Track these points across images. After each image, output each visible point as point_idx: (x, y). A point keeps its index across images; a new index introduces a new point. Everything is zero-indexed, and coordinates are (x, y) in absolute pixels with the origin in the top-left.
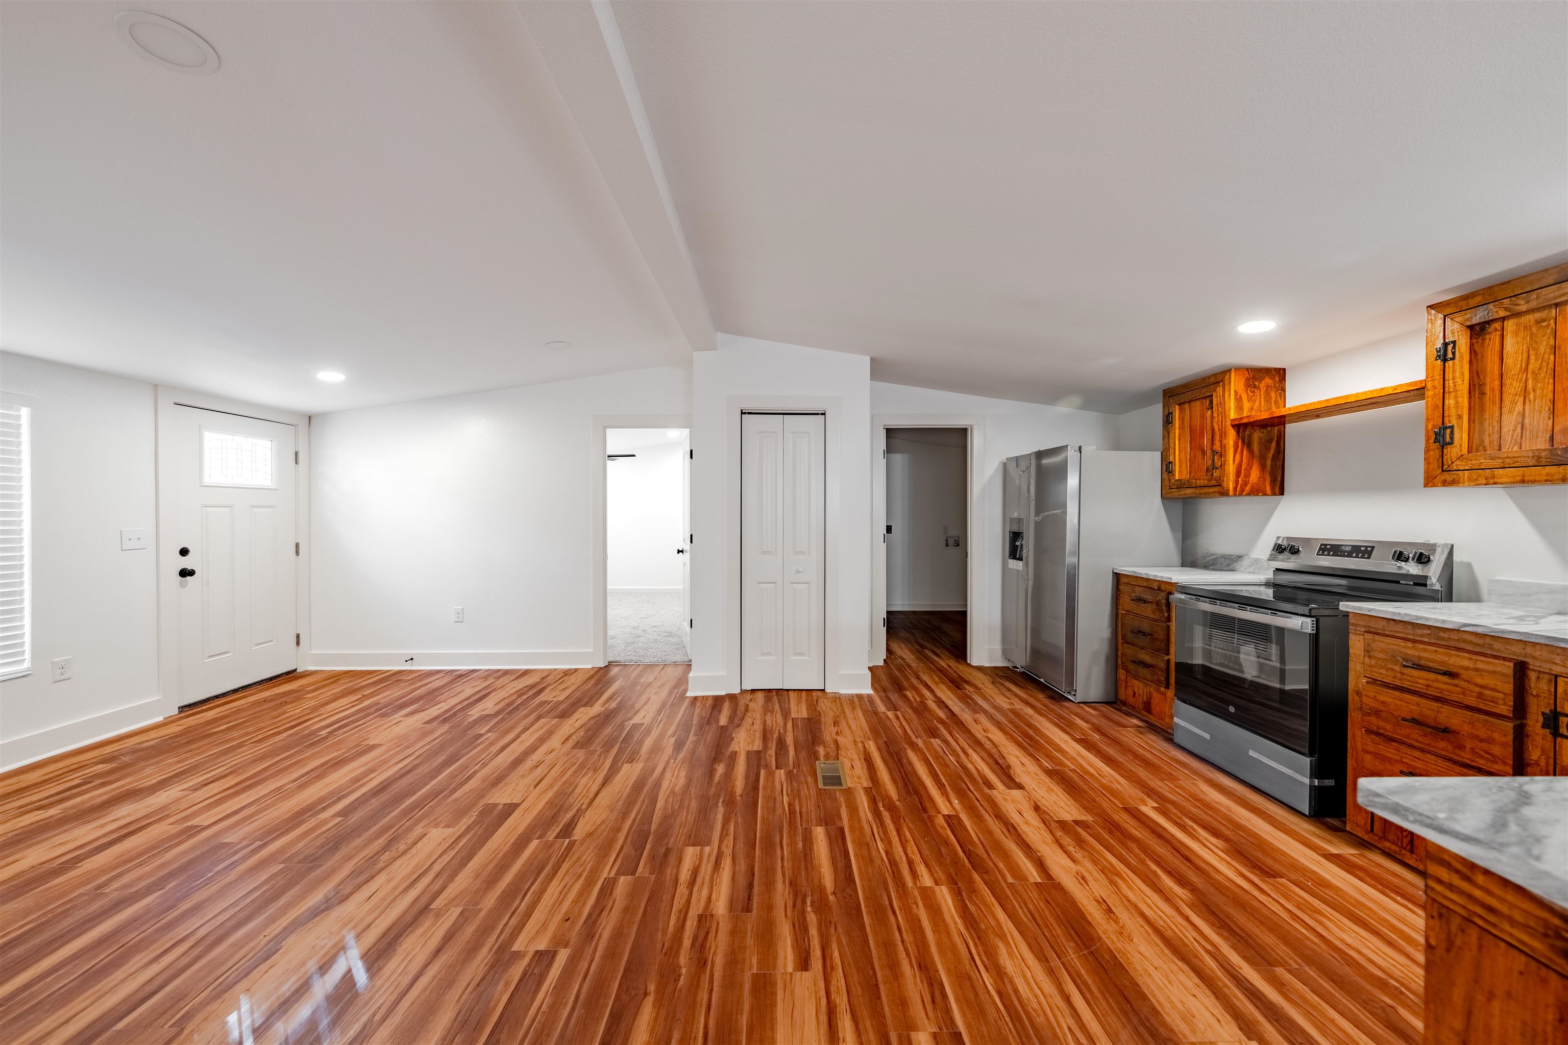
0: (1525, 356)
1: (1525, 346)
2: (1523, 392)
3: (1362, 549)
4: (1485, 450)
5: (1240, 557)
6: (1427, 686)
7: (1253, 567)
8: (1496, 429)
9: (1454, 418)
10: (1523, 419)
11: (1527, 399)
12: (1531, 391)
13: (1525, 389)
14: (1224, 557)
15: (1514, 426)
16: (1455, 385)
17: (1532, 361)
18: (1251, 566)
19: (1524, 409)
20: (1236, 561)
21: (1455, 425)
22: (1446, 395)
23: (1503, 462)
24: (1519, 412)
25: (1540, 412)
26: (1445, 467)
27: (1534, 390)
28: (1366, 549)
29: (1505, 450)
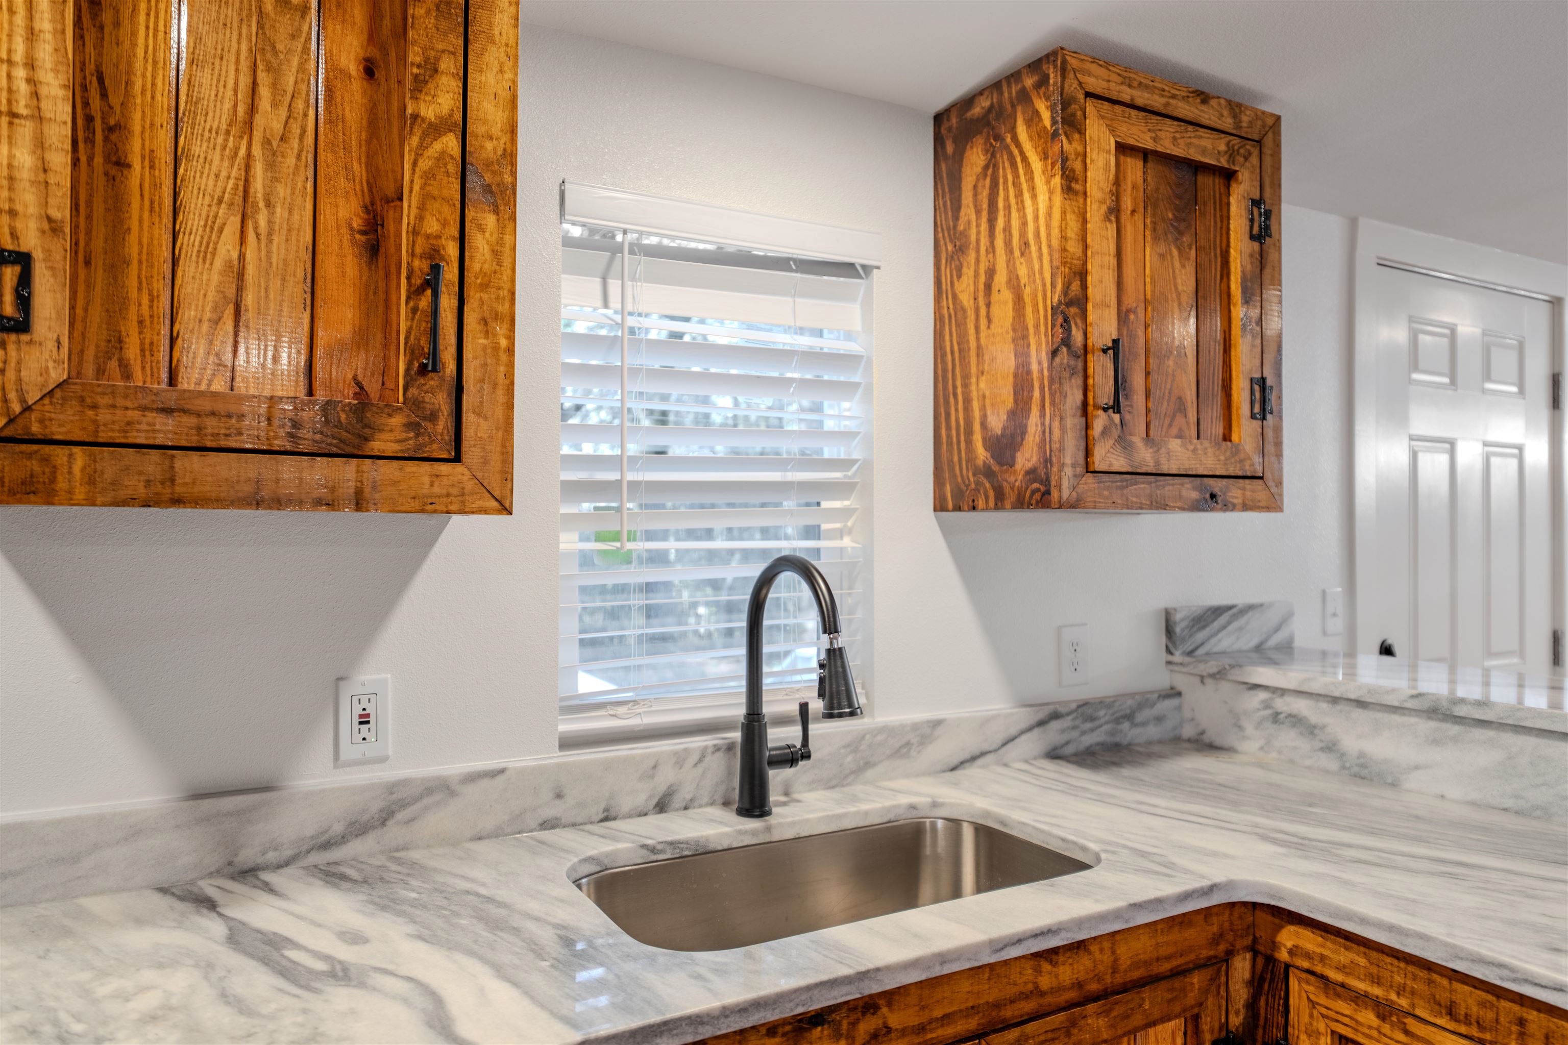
0: (245, 81)
1: (244, 47)
2: (239, 200)
4: (127, 375)
8: (164, 302)
9: (33, 225)
10: (240, 289)
11: (250, 225)
12: (261, 204)
13: (246, 192)
15: (215, 309)
16: (36, 95)
17: (265, 104)
19: (242, 257)
21: (38, 255)
23: (199, 429)
24: (229, 264)
25: (284, 280)
27: (268, 204)
29: (186, 382)
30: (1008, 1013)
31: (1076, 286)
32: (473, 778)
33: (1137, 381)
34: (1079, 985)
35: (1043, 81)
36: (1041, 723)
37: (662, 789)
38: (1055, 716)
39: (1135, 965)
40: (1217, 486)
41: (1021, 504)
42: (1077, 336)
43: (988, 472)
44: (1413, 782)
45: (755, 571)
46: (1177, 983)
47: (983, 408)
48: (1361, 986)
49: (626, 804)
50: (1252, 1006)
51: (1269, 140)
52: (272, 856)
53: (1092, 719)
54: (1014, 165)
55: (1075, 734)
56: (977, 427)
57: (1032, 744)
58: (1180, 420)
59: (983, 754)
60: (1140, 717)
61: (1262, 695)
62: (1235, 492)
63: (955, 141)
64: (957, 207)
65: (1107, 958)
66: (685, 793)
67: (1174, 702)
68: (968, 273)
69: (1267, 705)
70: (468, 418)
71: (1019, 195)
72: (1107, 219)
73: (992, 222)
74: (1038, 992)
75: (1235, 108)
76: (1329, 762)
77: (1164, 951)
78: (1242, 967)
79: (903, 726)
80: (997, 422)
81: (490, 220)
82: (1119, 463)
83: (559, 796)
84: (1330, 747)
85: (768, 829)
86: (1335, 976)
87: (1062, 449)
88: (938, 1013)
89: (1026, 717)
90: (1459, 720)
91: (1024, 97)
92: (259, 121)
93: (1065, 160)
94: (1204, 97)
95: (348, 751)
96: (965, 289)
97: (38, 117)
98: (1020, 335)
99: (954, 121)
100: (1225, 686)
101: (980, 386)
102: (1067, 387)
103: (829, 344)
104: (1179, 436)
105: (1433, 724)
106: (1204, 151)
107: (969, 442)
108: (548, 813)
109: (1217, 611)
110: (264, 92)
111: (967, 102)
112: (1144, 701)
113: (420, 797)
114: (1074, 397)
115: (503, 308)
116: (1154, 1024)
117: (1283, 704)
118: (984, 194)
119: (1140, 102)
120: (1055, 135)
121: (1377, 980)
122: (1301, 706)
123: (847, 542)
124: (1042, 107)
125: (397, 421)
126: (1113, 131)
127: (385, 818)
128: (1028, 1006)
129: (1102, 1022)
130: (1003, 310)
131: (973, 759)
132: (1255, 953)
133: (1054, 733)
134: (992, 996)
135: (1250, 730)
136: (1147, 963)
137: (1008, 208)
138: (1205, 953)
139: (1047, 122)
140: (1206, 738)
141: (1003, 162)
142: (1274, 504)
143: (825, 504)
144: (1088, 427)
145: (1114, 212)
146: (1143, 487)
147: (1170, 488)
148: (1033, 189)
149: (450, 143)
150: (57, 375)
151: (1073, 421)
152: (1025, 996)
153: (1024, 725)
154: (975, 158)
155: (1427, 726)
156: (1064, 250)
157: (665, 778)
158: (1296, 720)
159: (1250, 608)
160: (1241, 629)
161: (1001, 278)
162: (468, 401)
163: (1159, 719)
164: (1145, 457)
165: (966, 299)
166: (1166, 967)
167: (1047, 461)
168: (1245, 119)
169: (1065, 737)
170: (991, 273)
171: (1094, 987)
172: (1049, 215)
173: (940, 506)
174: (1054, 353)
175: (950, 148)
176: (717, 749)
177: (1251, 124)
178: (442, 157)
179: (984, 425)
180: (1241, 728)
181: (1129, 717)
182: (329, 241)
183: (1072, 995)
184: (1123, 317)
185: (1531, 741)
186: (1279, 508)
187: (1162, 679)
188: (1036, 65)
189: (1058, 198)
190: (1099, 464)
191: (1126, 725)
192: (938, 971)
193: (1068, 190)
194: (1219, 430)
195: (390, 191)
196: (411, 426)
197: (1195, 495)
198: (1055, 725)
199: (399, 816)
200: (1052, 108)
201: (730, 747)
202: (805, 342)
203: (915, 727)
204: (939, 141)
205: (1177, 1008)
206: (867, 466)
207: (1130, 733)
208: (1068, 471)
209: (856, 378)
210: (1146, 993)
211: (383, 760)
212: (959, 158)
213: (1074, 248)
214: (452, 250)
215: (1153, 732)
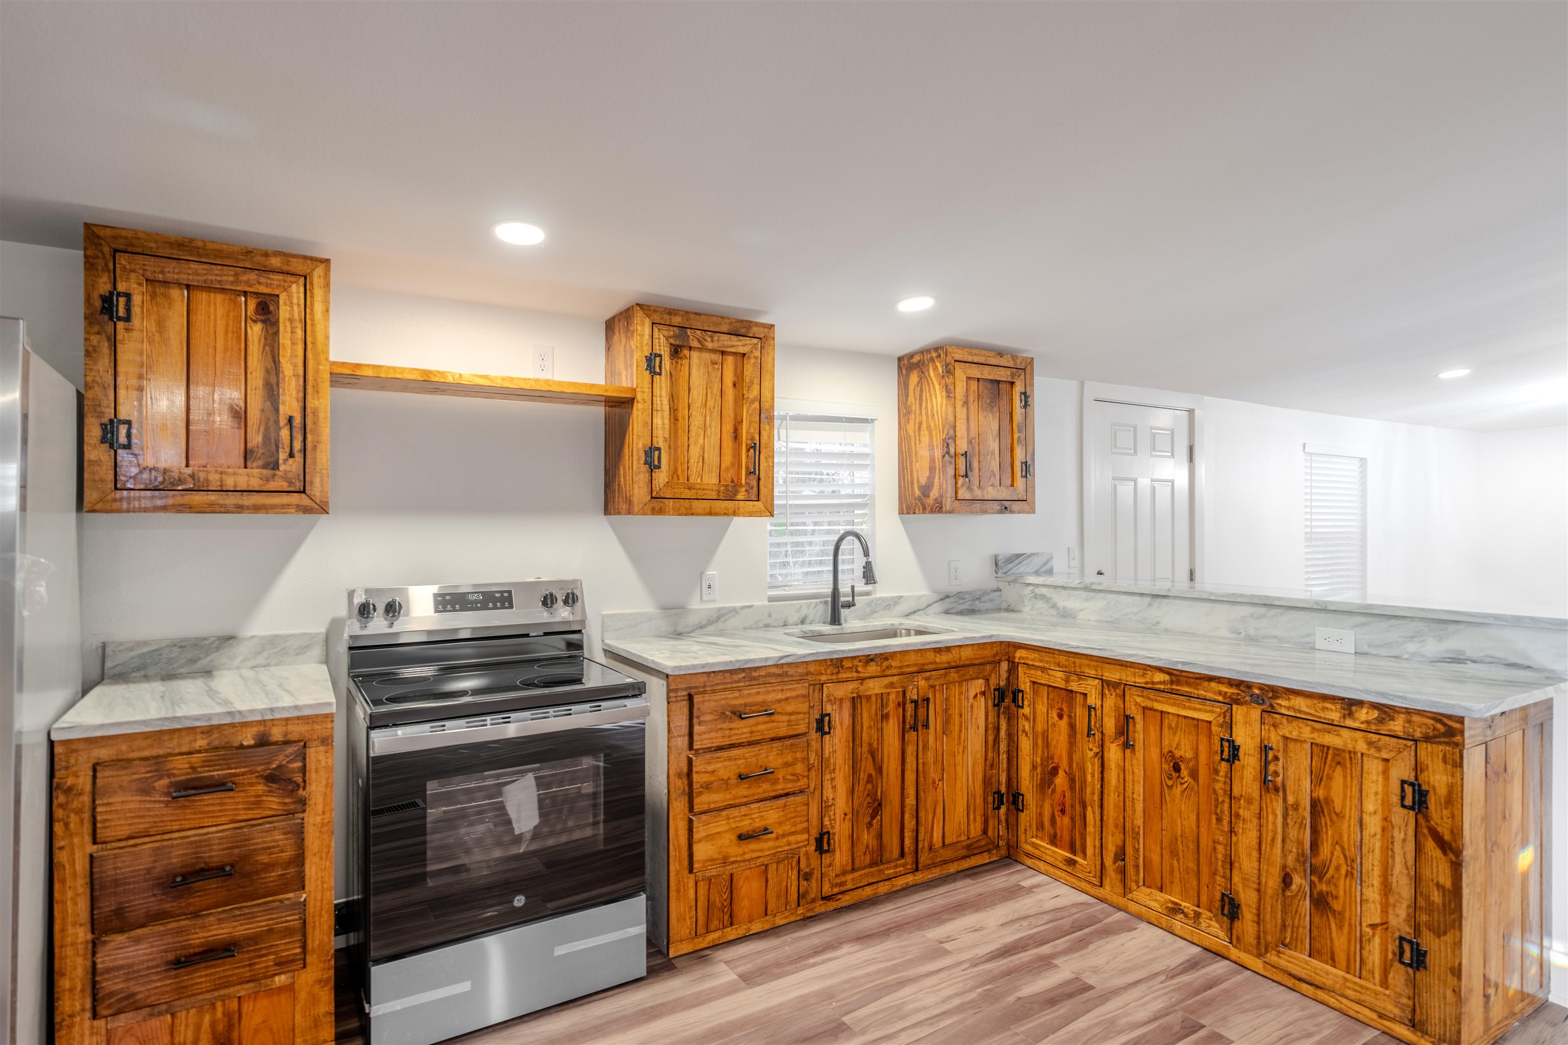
0: (704, 392)
1: (704, 383)
2: (703, 427)
3: (497, 595)
4: (678, 479)
5: (228, 639)
6: (752, 732)
7: (265, 654)
8: (686, 458)
9: (660, 439)
10: (704, 453)
11: (706, 434)
12: (709, 427)
13: (705, 424)
14: (182, 645)
15: (698, 460)
16: (660, 404)
17: (709, 398)
18: (260, 653)
19: (704, 443)
20: (218, 649)
21: (662, 447)
22: (654, 413)
23: (695, 494)
24: (701, 445)
25: (713, 449)
26: (654, 494)
28: (502, 595)
29: (691, 481)
30: (926, 667)
31: (951, 432)
32: (743, 608)
33: (975, 465)
34: (949, 663)
35: (939, 356)
36: (942, 600)
37: (803, 616)
38: (948, 597)
39: (967, 659)
40: (1007, 504)
41: (932, 512)
42: (952, 450)
43: (920, 499)
44: (1081, 616)
45: (836, 538)
46: (981, 667)
47: (918, 475)
48: (1037, 664)
49: (791, 620)
50: (1008, 679)
51: (1028, 369)
52: (686, 629)
53: (963, 599)
54: (928, 384)
55: (956, 605)
56: (915, 482)
57: (937, 607)
58: (993, 479)
59: (919, 610)
60: (983, 599)
61: (1031, 588)
62: (1016, 506)
63: (906, 369)
64: (907, 396)
65: (957, 656)
66: (811, 618)
67: (999, 593)
68: (912, 422)
69: (1032, 592)
70: (762, 488)
71: (931, 396)
72: (963, 406)
73: (921, 404)
74: (935, 663)
75: (1014, 357)
76: (1053, 612)
77: (977, 656)
78: (1004, 666)
79: (887, 598)
80: (923, 481)
81: (767, 427)
82: (968, 496)
83: (770, 616)
84: (1054, 606)
85: (842, 629)
86: (1030, 663)
87: (946, 492)
88: (905, 664)
89: (935, 597)
90: (1094, 591)
91: (932, 360)
92: (708, 403)
93: (947, 386)
94: (1001, 354)
95: (705, 597)
96: (911, 428)
97: (662, 410)
98: (931, 448)
99: (906, 362)
100: (1017, 585)
101: (917, 466)
102: (948, 469)
103: (857, 449)
104: (992, 485)
105: (1086, 593)
106: (1001, 376)
107: (912, 487)
108: (766, 622)
109: (1018, 556)
110: (709, 394)
111: (911, 356)
112: (985, 593)
113: (727, 614)
114: (951, 472)
115: (771, 454)
116: (973, 679)
117: (1040, 591)
118: (918, 393)
119: (975, 361)
120: (943, 377)
121: (1041, 661)
122: (1044, 591)
123: (864, 526)
124: (938, 365)
125: (743, 489)
126: (965, 373)
127: (718, 619)
128: (933, 667)
129: (956, 675)
130: (925, 439)
131: (915, 612)
132: (1009, 661)
133: (947, 604)
134: (921, 662)
135: (1026, 602)
136: (971, 659)
137: (927, 400)
138: (991, 659)
139: (941, 371)
140: (1011, 608)
141: (924, 381)
142: (1032, 511)
143: (856, 512)
144: (956, 483)
145: (966, 403)
146: (978, 505)
147: (989, 505)
148: (936, 395)
149: (757, 404)
150: (666, 480)
151: (951, 481)
152: (931, 663)
153: (935, 600)
154: (914, 378)
155: (1084, 594)
156: (947, 419)
157: (804, 612)
158: (1043, 597)
159: (1033, 554)
160: (1028, 563)
161: (924, 426)
162: (761, 483)
163: (991, 600)
164: (978, 494)
165: (911, 432)
166: (977, 662)
167: (941, 496)
168: (1018, 362)
169: (951, 606)
170: (920, 424)
171: (953, 664)
172: (941, 406)
173: (901, 512)
174: (944, 456)
175: (904, 372)
176: (821, 602)
177: (1021, 363)
178: (754, 409)
179: (918, 481)
180: (1023, 602)
181: (978, 599)
182: (725, 437)
183: (946, 665)
184: (970, 442)
185: (1114, 596)
186: (1034, 512)
187: (994, 584)
188: (936, 349)
189: (944, 400)
190: (960, 497)
191: (977, 602)
192: (905, 649)
193: (948, 397)
194: (1009, 482)
195: (740, 420)
196: (747, 491)
197: (999, 507)
198: (947, 600)
199: (722, 619)
200: (942, 367)
201: (826, 602)
202: (848, 449)
203: (892, 598)
204: (900, 368)
205: (981, 676)
206: (872, 497)
207: (978, 605)
208: (949, 500)
209: (868, 462)
210: (971, 668)
211: (714, 601)
212: (907, 376)
213: (951, 418)
214: (757, 437)
215: (989, 605)
